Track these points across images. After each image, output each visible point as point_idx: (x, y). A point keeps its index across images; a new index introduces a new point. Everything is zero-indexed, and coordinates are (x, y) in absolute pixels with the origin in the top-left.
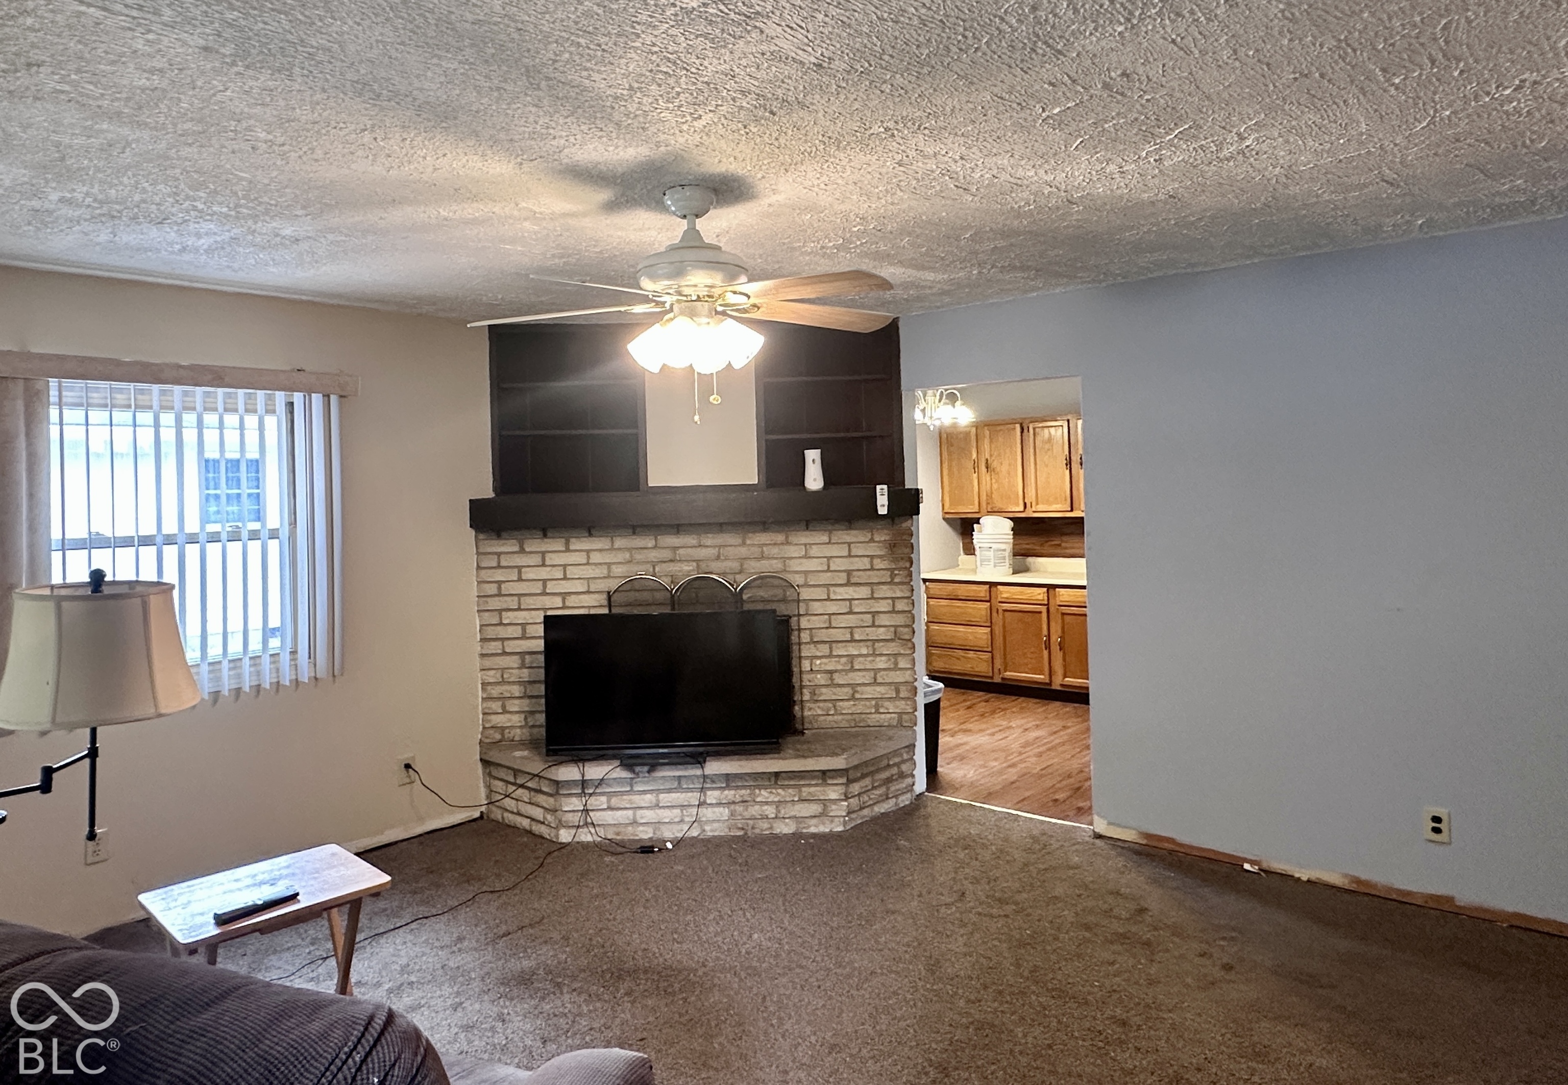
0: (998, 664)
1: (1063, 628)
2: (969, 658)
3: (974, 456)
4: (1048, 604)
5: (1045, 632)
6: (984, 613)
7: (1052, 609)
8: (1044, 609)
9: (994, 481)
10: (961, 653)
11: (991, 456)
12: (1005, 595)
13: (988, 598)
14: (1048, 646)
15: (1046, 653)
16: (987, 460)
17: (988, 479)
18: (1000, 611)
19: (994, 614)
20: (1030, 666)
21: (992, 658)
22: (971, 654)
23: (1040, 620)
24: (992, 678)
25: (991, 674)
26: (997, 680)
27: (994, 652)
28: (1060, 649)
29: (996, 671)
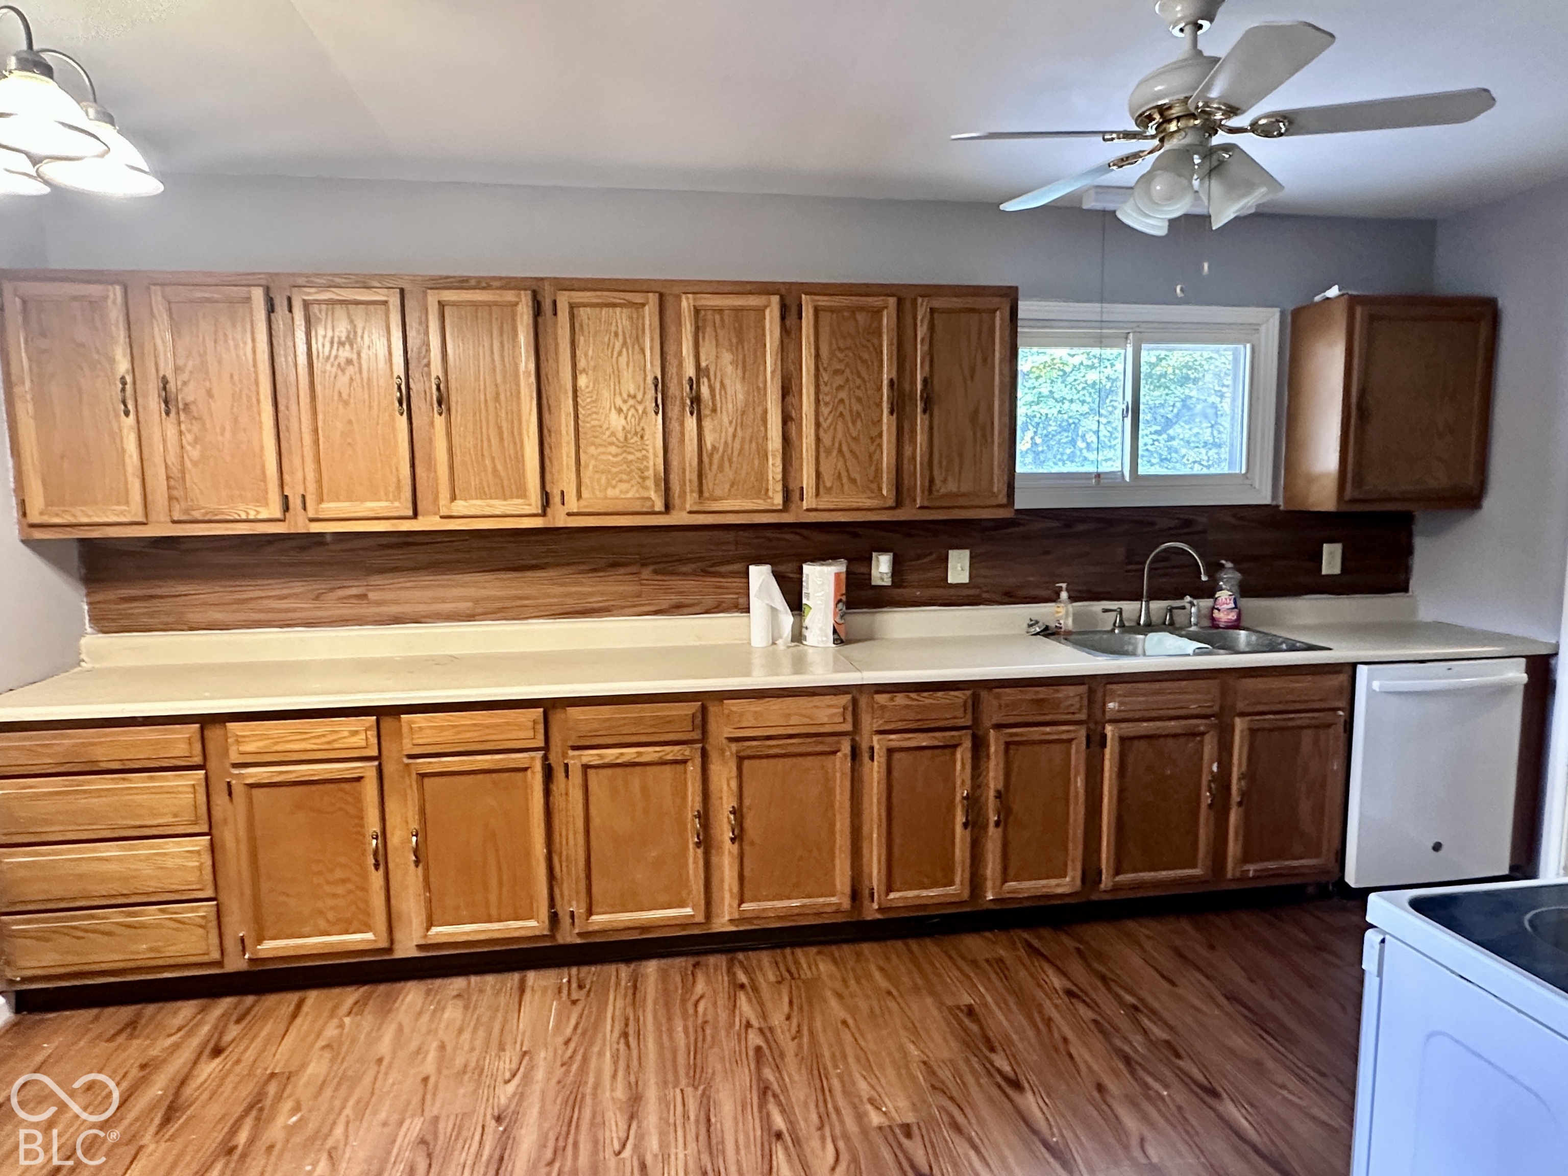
0: (237, 927)
1: (422, 812)
2: (143, 926)
3: (123, 366)
4: (378, 758)
5: (374, 826)
6: (187, 798)
7: (390, 768)
8: (369, 770)
9: (189, 437)
10: (116, 917)
11: (177, 369)
12: (251, 747)
13: (198, 760)
14: (381, 859)
15: (376, 879)
16: (165, 381)
17: (171, 432)
18: (238, 789)
19: (220, 799)
20: (331, 916)
21: (218, 912)
22: (151, 915)
23: (359, 800)
24: (220, 964)
25: (215, 955)
26: (236, 963)
27: (223, 897)
28: (417, 863)
29: (231, 946)
